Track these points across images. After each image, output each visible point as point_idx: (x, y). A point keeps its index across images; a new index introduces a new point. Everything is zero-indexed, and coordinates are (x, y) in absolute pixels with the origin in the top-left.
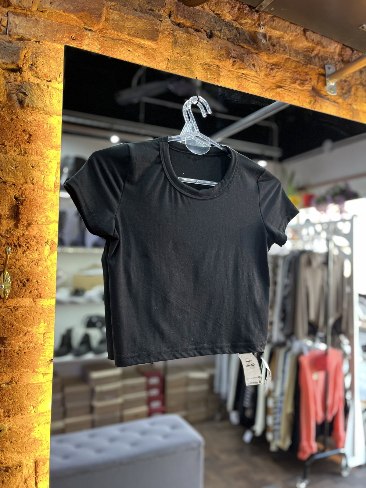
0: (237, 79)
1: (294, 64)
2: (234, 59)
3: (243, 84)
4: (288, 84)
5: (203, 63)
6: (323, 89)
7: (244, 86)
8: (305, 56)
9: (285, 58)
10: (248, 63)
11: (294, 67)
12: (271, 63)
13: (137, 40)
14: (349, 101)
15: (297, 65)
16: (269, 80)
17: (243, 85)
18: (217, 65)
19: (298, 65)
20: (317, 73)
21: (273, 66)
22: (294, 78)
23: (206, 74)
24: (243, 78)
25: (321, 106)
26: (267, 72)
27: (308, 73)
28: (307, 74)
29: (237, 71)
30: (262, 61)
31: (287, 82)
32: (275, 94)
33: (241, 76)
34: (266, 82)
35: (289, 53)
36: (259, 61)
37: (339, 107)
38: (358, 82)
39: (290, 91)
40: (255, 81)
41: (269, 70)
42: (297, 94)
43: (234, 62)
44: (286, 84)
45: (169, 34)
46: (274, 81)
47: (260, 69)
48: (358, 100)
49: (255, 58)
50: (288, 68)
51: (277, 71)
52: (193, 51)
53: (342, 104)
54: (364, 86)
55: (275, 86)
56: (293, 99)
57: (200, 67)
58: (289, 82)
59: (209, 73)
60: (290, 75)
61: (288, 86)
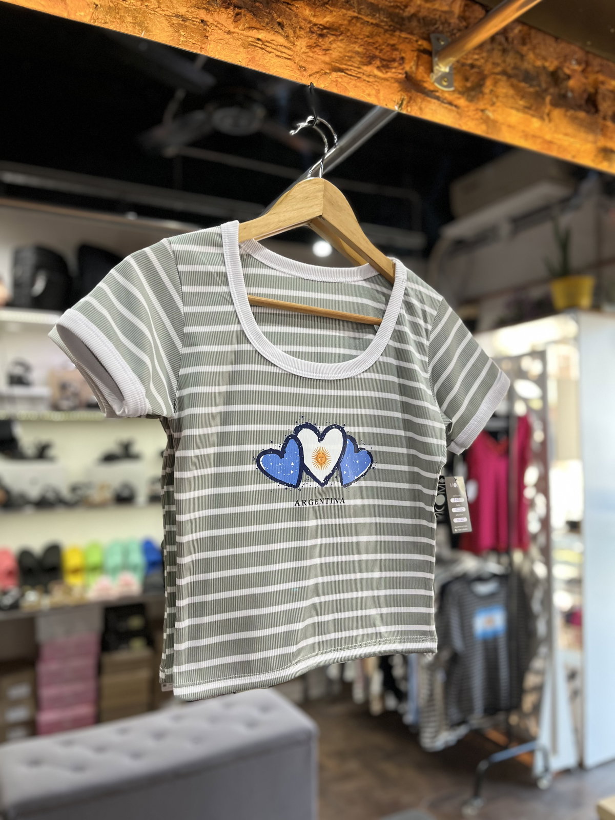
0: (245, 48)
1: (367, 30)
2: (237, 10)
3: (257, 59)
4: (356, 65)
5: (171, 14)
6: (428, 79)
7: (260, 63)
8: (390, 15)
9: (349, 17)
10: (268, 19)
11: (367, 34)
12: (321, 25)
14: (481, 105)
15: (373, 32)
16: (317, 56)
17: (257, 61)
18: (202, 21)
19: (376, 31)
20: (415, 49)
21: (325, 31)
22: (367, 56)
23: (177, 34)
24: (256, 46)
25: (421, 109)
26: (311, 41)
27: (397, 46)
28: (393, 47)
29: (245, 33)
30: (300, 19)
31: (353, 62)
32: (329, 84)
33: (252, 43)
34: (311, 59)
35: (356, 8)
36: (294, 18)
37: (458, 113)
38: (499, 69)
39: (359, 78)
40: (284, 55)
41: (316, 37)
42: (374, 84)
43: (238, 14)
44: (351, 66)
46: (327, 59)
47: (295, 32)
48: (498, 104)
49: (283, 11)
50: (355, 36)
51: (334, 40)
53: (466, 109)
54: (509, 77)
55: (329, 70)
56: (365, 93)
57: (164, 21)
58: (358, 63)
59: (183, 34)
60: (360, 50)
61: (356, 69)
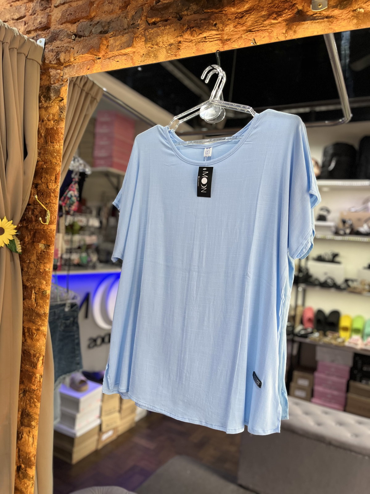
0: (196, 46)
4: (260, 24)
6: (309, 9)
7: (201, 49)
10: (207, 26)
13: (123, 51)
18: (179, 42)
21: (245, 13)
30: (229, 15)
33: (200, 41)
34: (235, 32)
36: (224, 17)
37: (329, 21)
40: (216, 39)
41: (239, 19)
42: (269, 30)
45: (142, 36)
46: (244, 28)
47: (223, 24)
49: (217, 17)
50: (262, 7)
51: (250, 15)
52: (159, 39)
59: (169, 52)
60: (265, 13)
61: (259, 26)
